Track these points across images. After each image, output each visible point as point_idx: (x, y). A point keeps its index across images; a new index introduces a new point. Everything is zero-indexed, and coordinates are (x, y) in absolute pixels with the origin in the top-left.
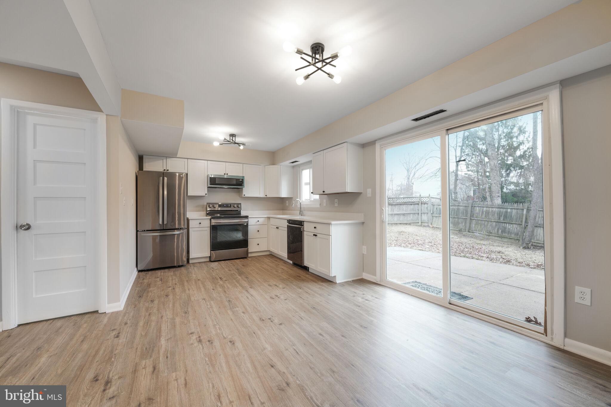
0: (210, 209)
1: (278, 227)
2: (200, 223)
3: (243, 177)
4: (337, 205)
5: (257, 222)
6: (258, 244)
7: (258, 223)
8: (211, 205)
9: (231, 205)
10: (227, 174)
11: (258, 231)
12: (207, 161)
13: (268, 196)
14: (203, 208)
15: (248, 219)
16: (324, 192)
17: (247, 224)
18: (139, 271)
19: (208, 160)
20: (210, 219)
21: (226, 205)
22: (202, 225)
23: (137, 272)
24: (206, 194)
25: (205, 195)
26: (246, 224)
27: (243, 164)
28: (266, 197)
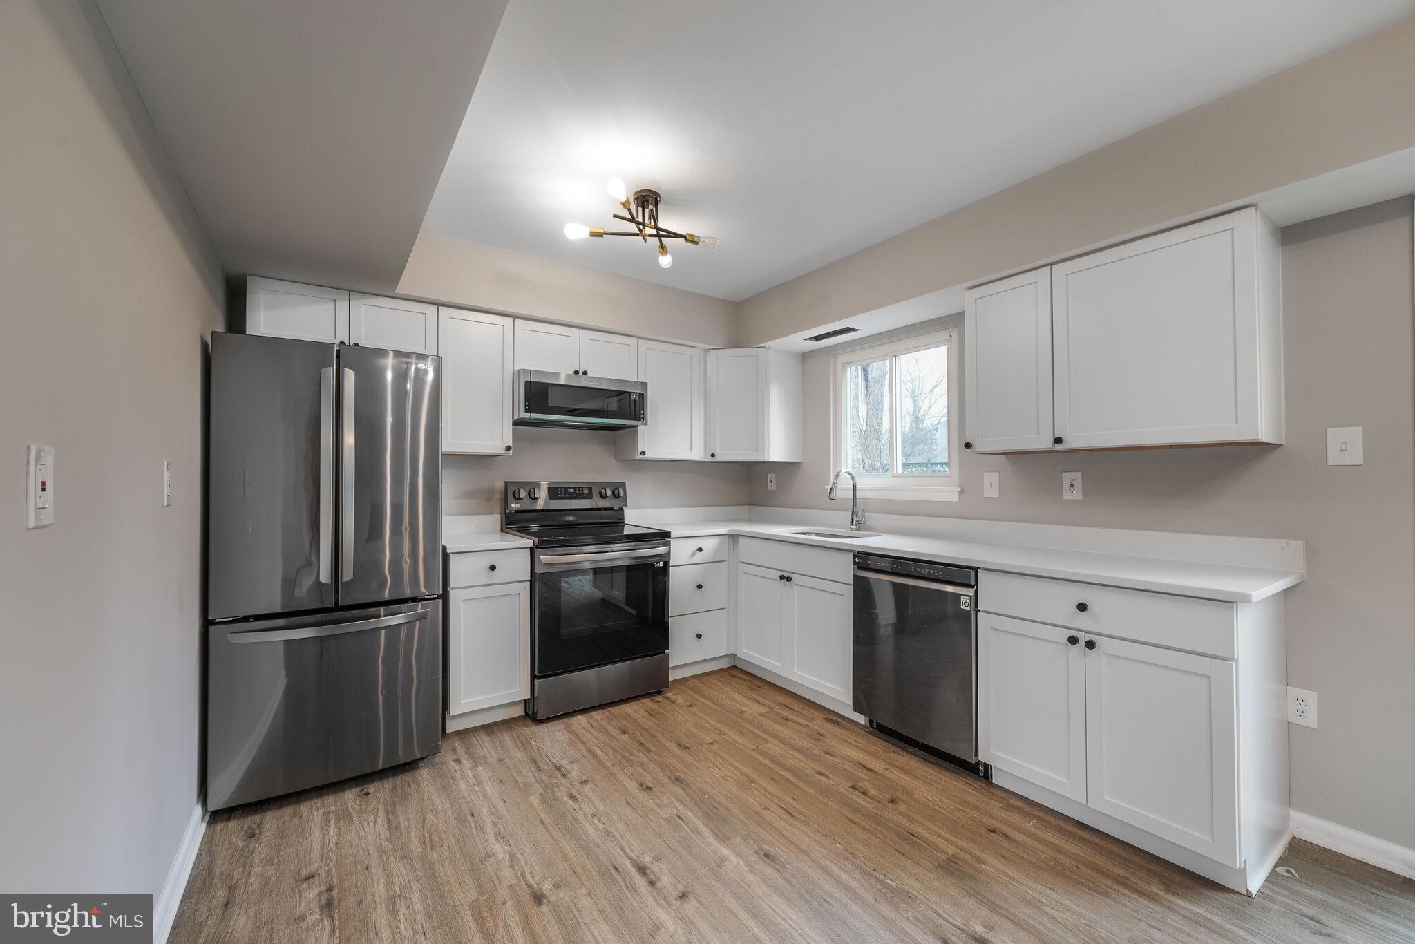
0: (519, 505)
1: (787, 575)
2: (493, 568)
3: (645, 385)
4: (1078, 495)
5: (693, 554)
6: (699, 636)
7: (699, 557)
8: (521, 490)
9: (590, 489)
10: (585, 373)
11: (700, 587)
12: (509, 321)
13: (718, 458)
14: (488, 500)
15: (668, 544)
16: (1058, 441)
17: (667, 564)
18: (216, 817)
19: (515, 317)
20: (532, 550)
21: (574, 488)
22: (498, 576)
23: (204, 826)
24: (508, 448)
25: (502, 451)
26: (661, 564)
27: (639, 338)
28: (711, 459)
